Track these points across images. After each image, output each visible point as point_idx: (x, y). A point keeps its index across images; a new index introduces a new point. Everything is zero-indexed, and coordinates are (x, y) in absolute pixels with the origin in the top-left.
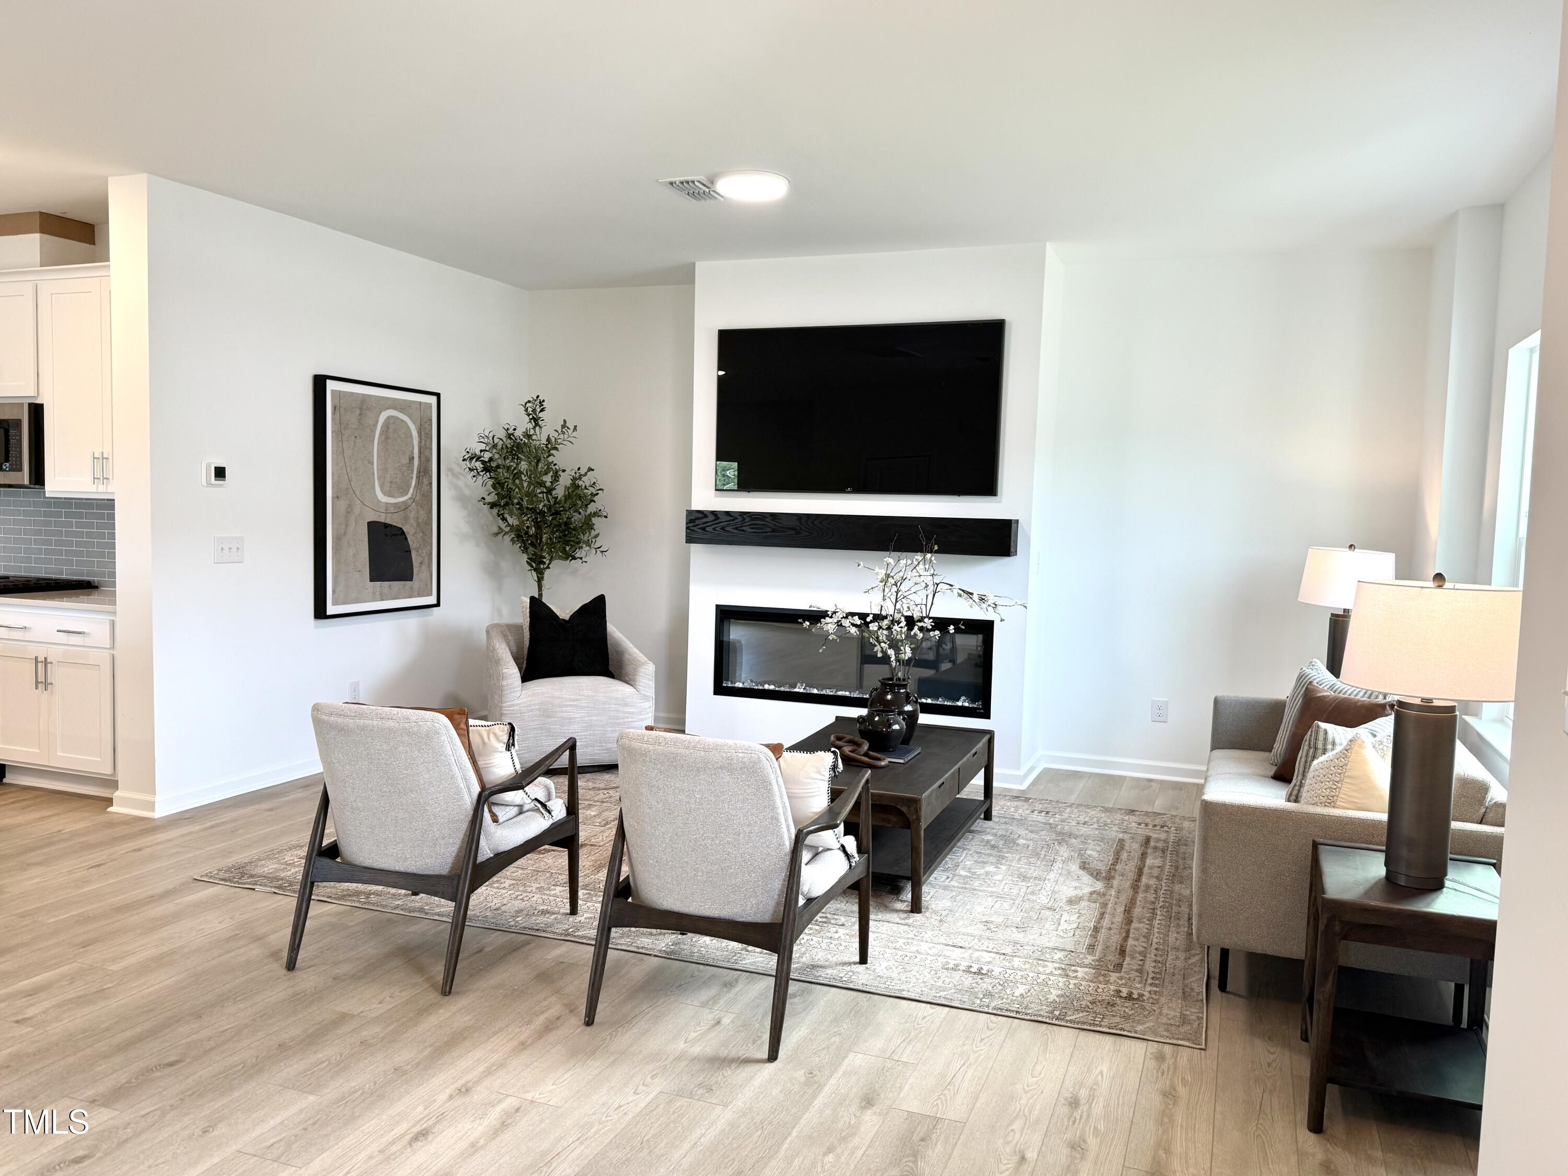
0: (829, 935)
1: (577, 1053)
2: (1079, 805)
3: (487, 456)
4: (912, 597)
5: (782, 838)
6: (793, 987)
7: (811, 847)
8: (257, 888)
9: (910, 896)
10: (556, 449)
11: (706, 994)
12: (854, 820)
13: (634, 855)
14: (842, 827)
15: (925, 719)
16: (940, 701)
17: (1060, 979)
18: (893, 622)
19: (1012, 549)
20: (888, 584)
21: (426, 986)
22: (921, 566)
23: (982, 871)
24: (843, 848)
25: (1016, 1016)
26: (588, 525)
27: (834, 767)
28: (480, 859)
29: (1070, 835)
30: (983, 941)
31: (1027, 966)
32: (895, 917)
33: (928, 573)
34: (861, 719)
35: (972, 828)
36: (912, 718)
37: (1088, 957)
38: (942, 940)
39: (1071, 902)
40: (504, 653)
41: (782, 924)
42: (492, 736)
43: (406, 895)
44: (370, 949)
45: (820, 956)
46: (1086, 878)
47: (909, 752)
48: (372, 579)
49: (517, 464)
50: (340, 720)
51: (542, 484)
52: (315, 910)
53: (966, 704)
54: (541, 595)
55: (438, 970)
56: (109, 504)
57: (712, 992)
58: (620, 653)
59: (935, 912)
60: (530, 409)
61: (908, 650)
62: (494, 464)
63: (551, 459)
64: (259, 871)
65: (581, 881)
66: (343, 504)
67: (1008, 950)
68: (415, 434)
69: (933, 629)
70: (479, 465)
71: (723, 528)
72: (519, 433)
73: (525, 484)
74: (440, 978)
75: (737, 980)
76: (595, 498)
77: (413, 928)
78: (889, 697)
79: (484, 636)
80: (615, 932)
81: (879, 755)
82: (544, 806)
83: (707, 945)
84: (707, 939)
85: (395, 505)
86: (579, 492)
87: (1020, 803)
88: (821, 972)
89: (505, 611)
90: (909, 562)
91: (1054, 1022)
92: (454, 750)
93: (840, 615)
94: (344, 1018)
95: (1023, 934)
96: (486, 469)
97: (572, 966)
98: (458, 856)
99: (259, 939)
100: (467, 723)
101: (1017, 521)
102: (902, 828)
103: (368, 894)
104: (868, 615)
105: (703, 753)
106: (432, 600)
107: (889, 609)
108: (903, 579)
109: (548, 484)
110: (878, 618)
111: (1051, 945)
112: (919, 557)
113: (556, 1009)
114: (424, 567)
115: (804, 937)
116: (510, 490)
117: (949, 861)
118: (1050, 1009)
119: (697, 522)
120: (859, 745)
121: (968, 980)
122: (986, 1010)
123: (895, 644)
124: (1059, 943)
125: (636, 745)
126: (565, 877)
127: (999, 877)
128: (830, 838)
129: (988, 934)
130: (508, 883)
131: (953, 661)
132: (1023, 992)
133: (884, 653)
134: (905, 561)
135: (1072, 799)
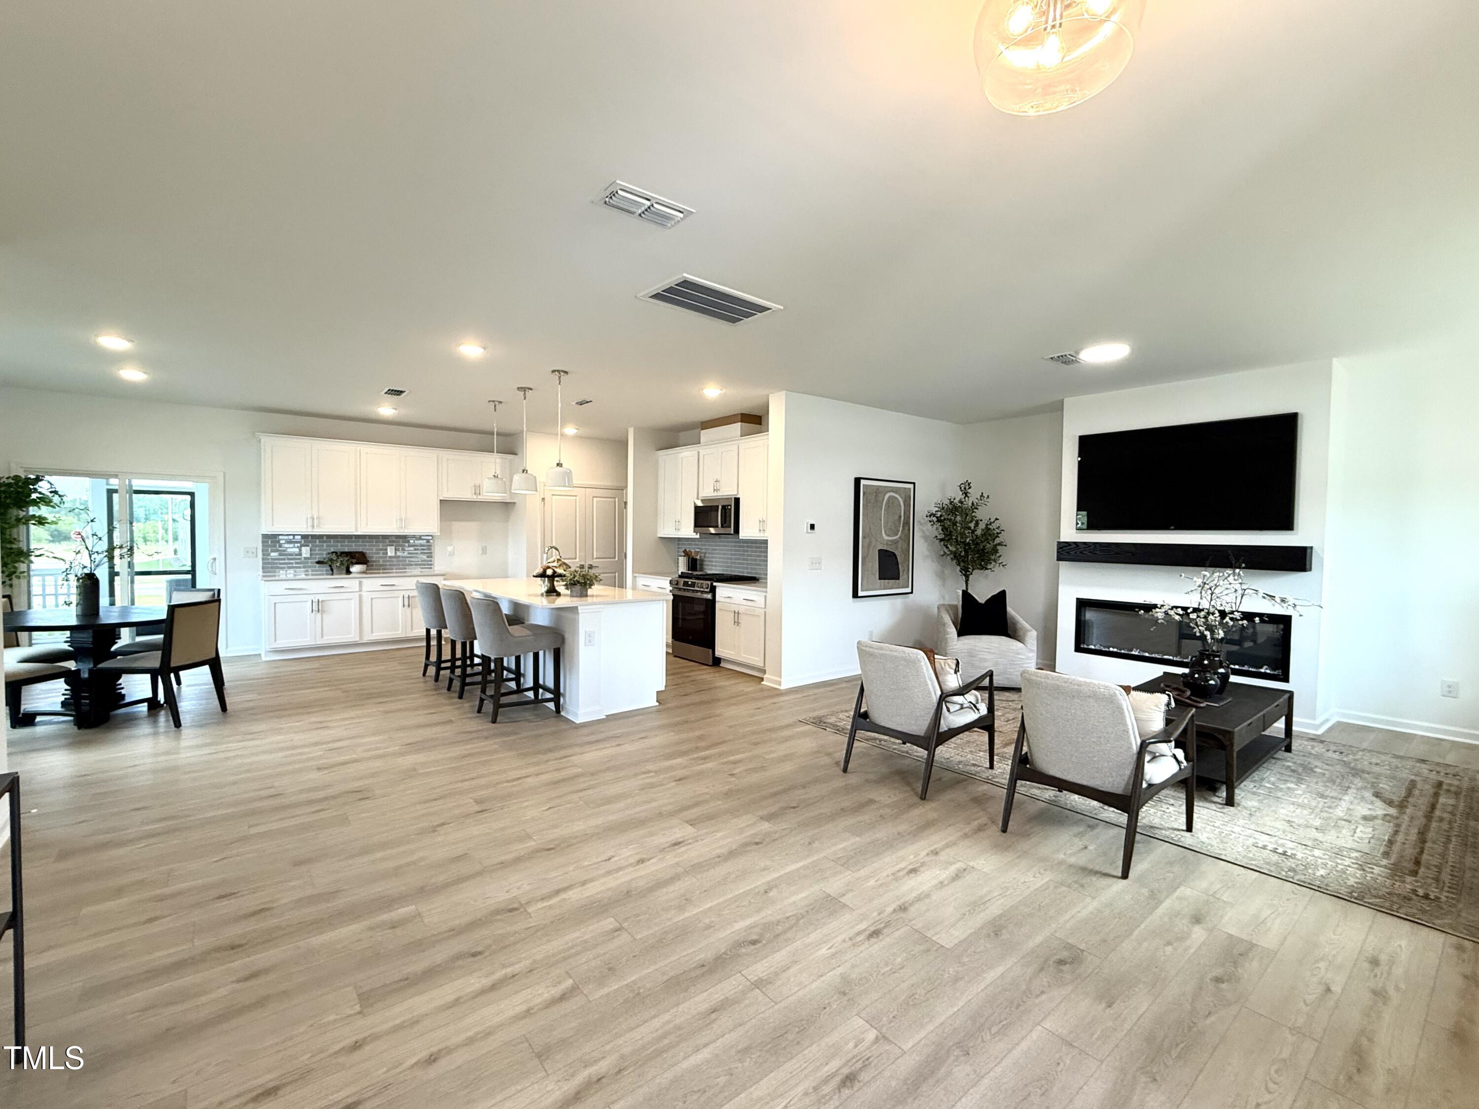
0: (1163, 809)
1: (999, 848)
2: (1370, 751)
3: (939, 514)
4: (1225, 598)
5: (1131, 744)
6: (1138, 837)
7: (1150, 752)
8: (828, 729)
9: (1224, 794)
10: (977, 509)
11: (1076, 829)
12: (1182, 739)
13: (1031, 741)
14: (1173, 743)
15: (1233, 679)
16: (1246, 668)
17: (1357, 871)
18: (1208, 613)
19: (1308, 567)
20: (1205, 589)
21: (912, 793)
22: (1231, 577)
23: (1283, 786)
24: (1175, 756)
25: (1319, 889)
26: (995, 550)
27: (1168, 704)
28: (941, 730)
29: (1363, 772)
30: (1286, 833)
31: (1326, 857)
32: (1213, 806)
33: (1237, 582)
34: (1184, 675)
35: (1275, 756)
36: (1225, 677)
37: (1384, 860)
38: (1252, 827)
39: (1365, 818)
40: (947, 619)
41: (1131, 797)
42: (946, 665)
43: (899, 744)
44: (884, 769)
45: (1156, 822)
46: (1379, 803)
47: (1222, 700)
48: (880, 579)
49: (955, 518)
50: (871, 650)
51: (969, 528)
52: (856, 744)
53: (1268, 671)
54: (967, 589)
55: (919, 787)
56: (765, 542)
57: (1081, 829)
58: (1015, 624)
59: (1245, 808)
60: (963, 488)
61: (1221, 632)
62: (942, 518)
63: (973, 514)
64: (828, 721)
65: (996, 751)
66: (867, 541)
67: (1310, 843)
68: (902, 504)
69: (1242, 619)
70: (935, 519)
71: (1081, 552)
72: (956, 501)
73: (959, 528)
74: (919, 790)
75: (1097, 825)
76: (1000, 535)
77: (904, 761)
78: (1206, 662)
79: (936, 609)
80: (1019, 782)
81: (1198, 700)
82: (975, 707)
83: (1075, 799)
84: (1076, 797)
85: (891, 541)
86: (990, 532)
87: (1315, 744)
88: (1157, 831)
89: (947, 597)
90: (1221, 574)
91: (1353, 900)
92: (928, 671)
93: (1166, 607)
94: (871, 801)
95: (1321, 834)
96: (939, 520)
97: (992, 798)
98: (929, 727)
99: (829, 754)
100: (934, 657)
101: (1311, 548)
102: (1218, 748)
103: (880, 740)
104: (1189, 608)
105: (1076, 687)
106: (909, 590)
107: (1205, 604)
108: (1216, 586)
109: (972, 528)
110: (1196, 610)
111: (1348, 846)
112: (1229, 571)
113: (984, 820)
114: (905, 573)
115: (1144, 808)
116: (951, 532)
117: (1256, 776)
118: (1349, 891)
119: (1065, 548)
120: (1184, 692)
121: (1275, 858)
122: (1291, 880)
123: (1210, 628)
124: (1355, 845)
125: (1034, 678)
126: (986, 747)
127: (1300, 792)
128: (1163, 748)
129: (1292, 829)
130: (953, 745)
131: (1255, 641)
132: (1323, 874)
133: (1202, 633)
134: (1218, 574)
135: (1365, 745)
